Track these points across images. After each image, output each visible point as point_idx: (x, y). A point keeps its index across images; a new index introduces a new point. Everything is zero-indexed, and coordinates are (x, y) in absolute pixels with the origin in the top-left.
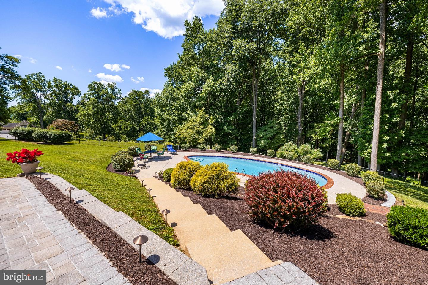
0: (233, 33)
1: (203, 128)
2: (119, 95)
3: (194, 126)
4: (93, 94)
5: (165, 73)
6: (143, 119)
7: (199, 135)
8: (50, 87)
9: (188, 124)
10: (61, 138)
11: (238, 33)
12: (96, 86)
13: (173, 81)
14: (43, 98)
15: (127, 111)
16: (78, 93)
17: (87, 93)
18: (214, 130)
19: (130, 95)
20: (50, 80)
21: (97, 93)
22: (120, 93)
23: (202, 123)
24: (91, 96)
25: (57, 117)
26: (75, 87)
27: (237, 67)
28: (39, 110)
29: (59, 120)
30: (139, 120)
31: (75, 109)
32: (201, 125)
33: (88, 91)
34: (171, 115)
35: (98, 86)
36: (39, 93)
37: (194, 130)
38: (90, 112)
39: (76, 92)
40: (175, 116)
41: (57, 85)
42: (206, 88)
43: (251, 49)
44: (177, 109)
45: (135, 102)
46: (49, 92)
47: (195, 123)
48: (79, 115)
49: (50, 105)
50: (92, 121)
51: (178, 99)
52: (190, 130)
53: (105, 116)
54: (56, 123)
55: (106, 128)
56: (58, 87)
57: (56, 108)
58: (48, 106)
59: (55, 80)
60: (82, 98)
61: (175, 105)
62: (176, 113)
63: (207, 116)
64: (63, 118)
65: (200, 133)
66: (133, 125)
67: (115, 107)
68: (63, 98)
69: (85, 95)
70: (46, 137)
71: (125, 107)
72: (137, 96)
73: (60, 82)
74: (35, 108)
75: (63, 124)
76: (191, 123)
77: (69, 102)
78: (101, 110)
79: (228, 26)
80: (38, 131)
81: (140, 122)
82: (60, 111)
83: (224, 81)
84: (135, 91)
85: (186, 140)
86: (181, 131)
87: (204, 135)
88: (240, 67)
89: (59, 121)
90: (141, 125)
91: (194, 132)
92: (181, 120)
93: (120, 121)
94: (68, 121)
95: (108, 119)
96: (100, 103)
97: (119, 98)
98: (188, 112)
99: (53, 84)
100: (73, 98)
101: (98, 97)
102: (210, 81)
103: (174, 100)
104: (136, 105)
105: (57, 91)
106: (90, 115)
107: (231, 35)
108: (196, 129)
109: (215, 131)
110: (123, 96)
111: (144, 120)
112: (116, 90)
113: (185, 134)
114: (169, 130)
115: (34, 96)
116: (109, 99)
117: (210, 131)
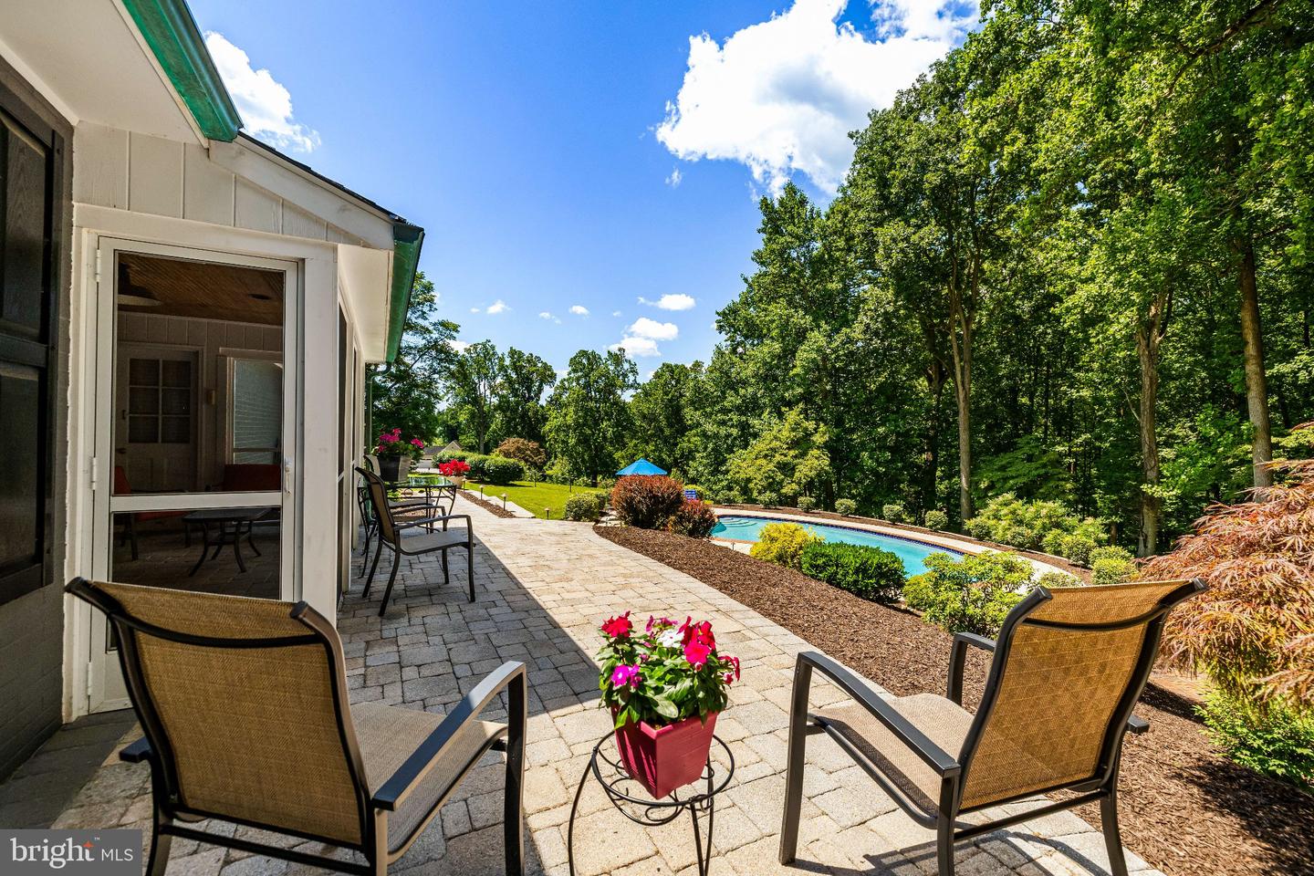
0: (880, 209)
1: (796, 457)
2: (631, 378)
3: (774, 450)
4: (578, 379)
5: (718, 322)
6: (684, 435)
7: (785, 475)
8: (502, 368)
9: (758, 446)
10: (506, 473)
11: (892, 208)
12: (584, 361)
13: (739, 338)
14: (488, 392)
15: (650, 418)
16: (551, 377)
17: (566, 377)
18: (825, 462)
19: (657, 376)
20: (503, 355)
21: (586, 376)
22: (634, 372)
23: (794, 444)
24: (574, 384)
25: (509, 434)
26: (546, 367)
27: (890, 294)
28: (481, 419)
29: (512, 440)
30: (675, 438)
31: (542, 416)
32: (789, 449)
33: (570, 373)
34: (723, 423)
35: (589, 359)
36: (482, 383)
37: (771, 461)
38: (569, 420)
39: (547, 375)
40: (732, 426)
41: (514, 363)
42: (804, 354)
43: (923, 244)
44: (738, 408)
45: (666, 393)
46: (499, 380)
47: (775, 444)
48: (547, 428)
49: (498, 407)
50: (572, 441)
51: (745, 383)
52: (764, 462)
53: (599, 430)
54: (504, 448)
55: (600, 460)
56: (516, 368)
57: (508, 414)
58: (495, 410)
59: (513, 353)
60: (557, 388)
61: (731, 399)
62: (735, 418)
63: (811, 425)
64: (520, 436)
65: (787, 469)
66: (661, 451)
67: (622, 408)
68: (522, 390)
69: (562, 382)
70: (482, 469)
71: (644, 408)
72: (673, 378)
73: (520, 354)
74: (473, 415)
75: (518, 448)
76: (767, 442)
77: (532, 399)
78: (593, 416)
79: (869, 193)
80: (472, 458)
81: (676, 445)
82: (514, 419)
83: (857, 331)
84: (668, 366)
85: (751, 485)
86: (743, 464)
87: (797, 474)
88: (897, 294)
89: (511, 443)
90: (678, 453)
91: (771, 466)
92: (747, 435)
93: (631, 444)
94: (526, 442)
95: (605, 438)
96: (591, 398)
97: (632, 386)
98: (765, 415)
99: (507, 362)
100: (540, 390)
101: (587, 386)
102: (817, 338)
103: (733, 385)
104: (670, 401)
105: (514, 376)
106: (569, 427)
107: (872, 215)
108: (778, 458)
109: (830, 465)
110: (641, 380)
111: (686, 439)
112: (626, 366)
113: (750, 472)
114: (718, 462)
115: (475, 389)
116: (610, 388)
117: (814, 463)
